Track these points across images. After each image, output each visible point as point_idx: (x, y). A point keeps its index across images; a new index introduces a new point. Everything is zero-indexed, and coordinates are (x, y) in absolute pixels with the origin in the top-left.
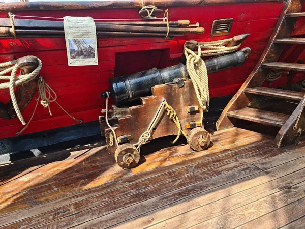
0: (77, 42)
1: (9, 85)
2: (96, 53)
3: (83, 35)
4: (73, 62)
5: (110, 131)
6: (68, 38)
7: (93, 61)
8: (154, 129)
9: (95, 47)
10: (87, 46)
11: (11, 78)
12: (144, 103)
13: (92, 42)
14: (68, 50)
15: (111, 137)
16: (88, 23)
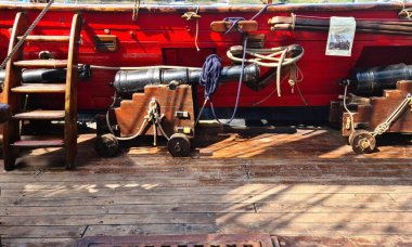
0: (337, 37)
1: (278, 65)
2: (351, 46)
3: (343, 31)
4: (330, 52)
5: (348, 115)
6: (332, 33)
7: (347, 53)
8: (393, 122)
9: (351, 41)
10: (345, 41)
11: (280, 60)
12: (387, 95)
13: (350, 37)
14: (328, 42)
15: (348, 121)
16: (350, 23)
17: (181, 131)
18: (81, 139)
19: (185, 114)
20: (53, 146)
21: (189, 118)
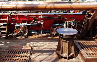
17: (26, 34)
18: (9, 35)
19: (26, 31)
20: (4, 36)
21: (27, 32)
